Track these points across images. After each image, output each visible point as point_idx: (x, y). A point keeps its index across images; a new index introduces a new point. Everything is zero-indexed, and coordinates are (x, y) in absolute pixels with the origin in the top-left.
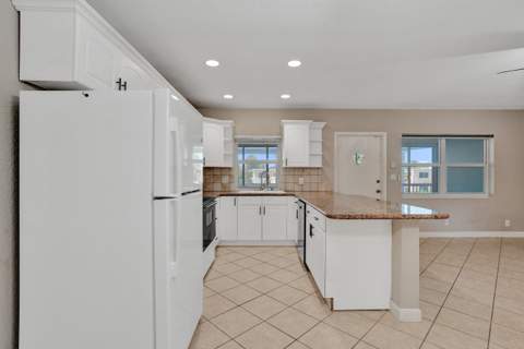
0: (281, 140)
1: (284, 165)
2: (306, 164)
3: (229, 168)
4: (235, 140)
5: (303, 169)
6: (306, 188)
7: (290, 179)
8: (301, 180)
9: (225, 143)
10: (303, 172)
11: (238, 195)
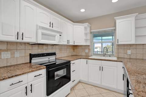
0: (115, 30)
1: (117, 44)
2: (133, 42)
3: (89, 46)
5: (131, 45)
6: (133, 57)
7: (122, 51)
8: (129, 52)
9: (86, 34)
10: (130, 46)
11: (89, 59)
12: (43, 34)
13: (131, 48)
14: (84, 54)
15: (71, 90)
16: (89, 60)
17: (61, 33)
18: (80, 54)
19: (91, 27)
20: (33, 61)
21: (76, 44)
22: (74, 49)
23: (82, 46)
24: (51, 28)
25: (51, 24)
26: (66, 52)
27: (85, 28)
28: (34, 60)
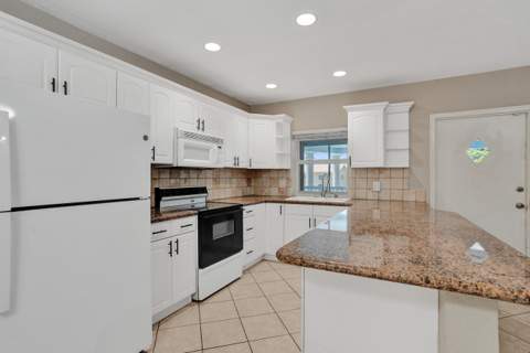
3: (287, 170)
4: (293, 137)
6: (384, 196)
7: (362, 183)
8: (376, 185)
9: (280, 141)
10: (380, 173)
11: (285, 202)
12: (186, 147)
13: (382, 175)
14: (274, 192)
15: (244, 272)
16: (287, 205)
17: (222, 141)
18: (266, 192)
19: (292, 125)
20: (163, 204)
21: (254, 166)
22: (249, 180)
23: (269, 170)
24: (200, 132)
25: (201, 124)
26: (228, 185)
27: (279, 125)
28: (166, 203)
